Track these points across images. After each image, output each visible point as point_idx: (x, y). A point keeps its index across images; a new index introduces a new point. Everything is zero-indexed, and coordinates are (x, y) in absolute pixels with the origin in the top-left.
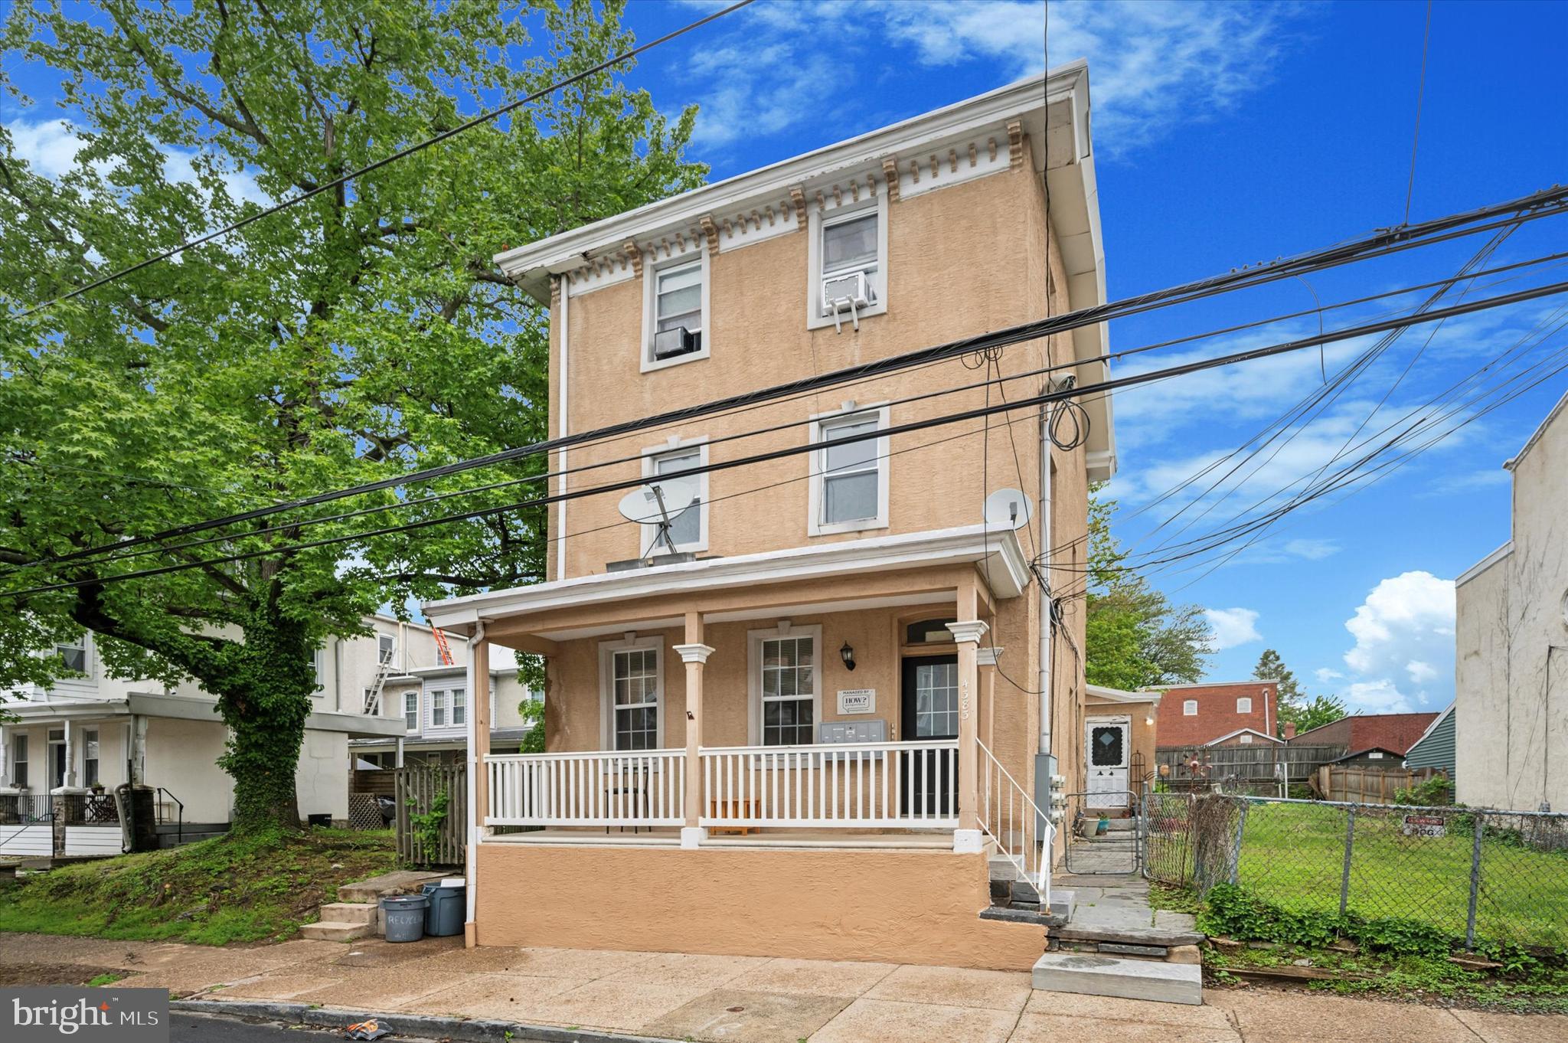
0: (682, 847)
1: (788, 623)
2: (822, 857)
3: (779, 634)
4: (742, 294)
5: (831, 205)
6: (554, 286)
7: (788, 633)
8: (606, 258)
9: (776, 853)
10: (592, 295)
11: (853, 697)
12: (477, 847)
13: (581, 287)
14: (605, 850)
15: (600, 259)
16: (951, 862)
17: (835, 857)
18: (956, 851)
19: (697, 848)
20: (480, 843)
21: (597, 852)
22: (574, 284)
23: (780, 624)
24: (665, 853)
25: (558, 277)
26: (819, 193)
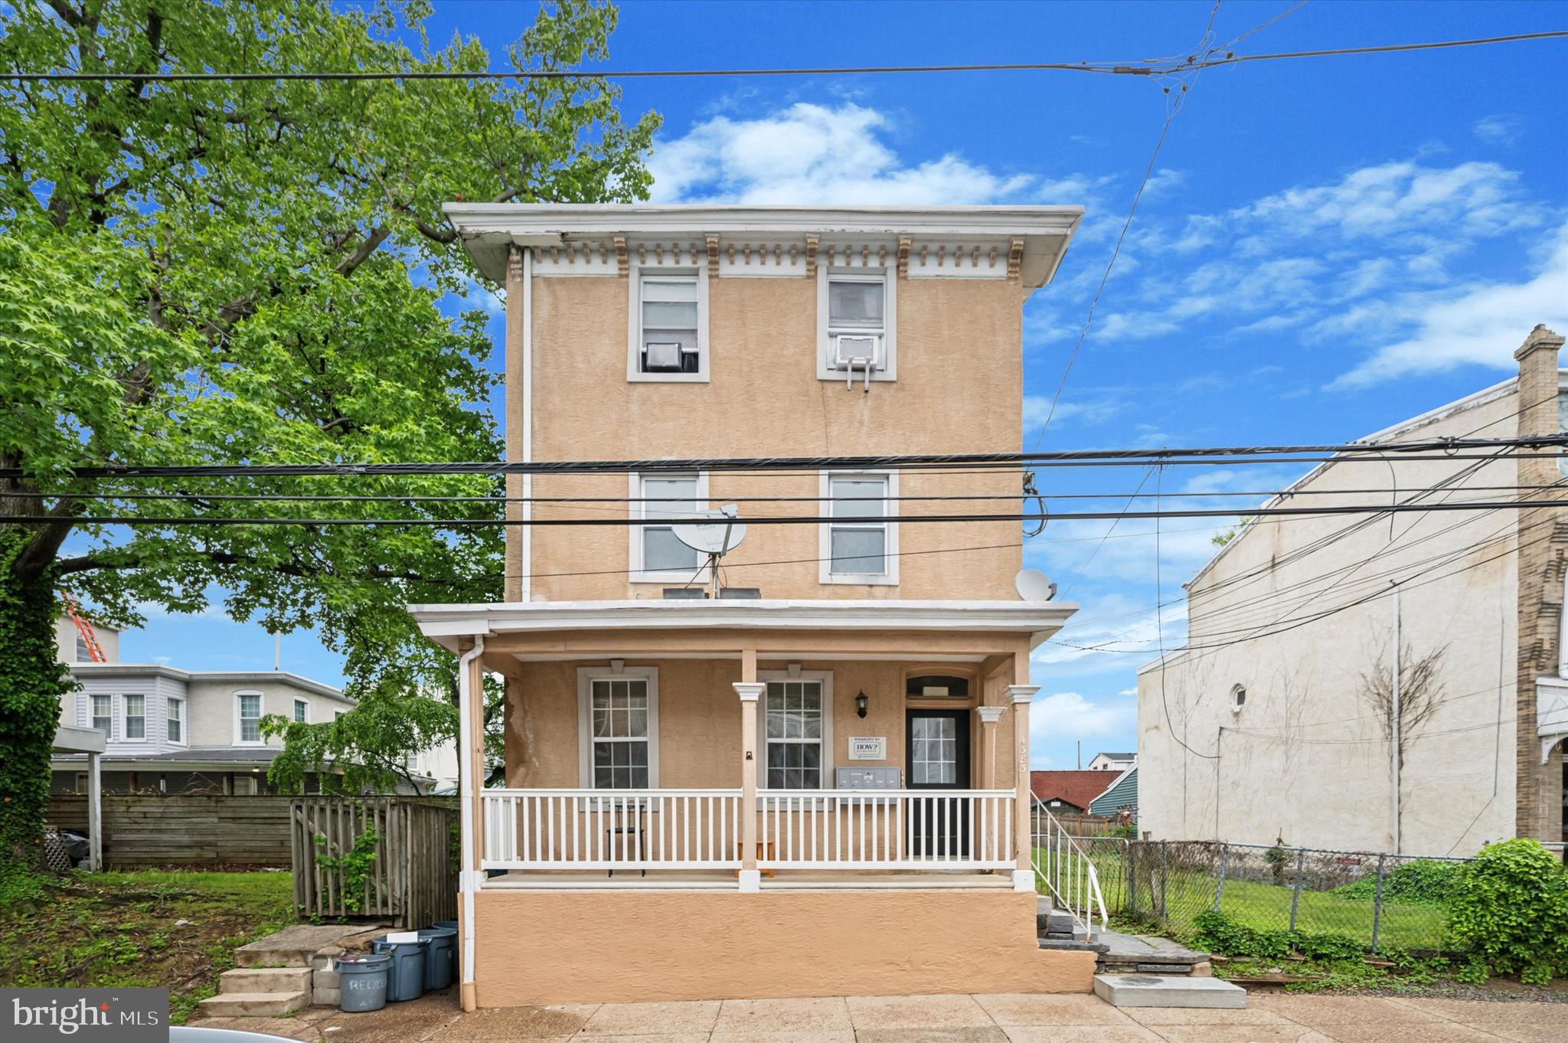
0: (740, 891)
1: (798, 667)
2: (894, 897)
3: (789, 676)
4: (744, 325)
5: (839, 262)
6: (515, 257)
7: (799, 677)
8: (585, 245)
9: (843, 894)
10: (562, 281)
11: (865, 743)
12: (476, 895)
13: (547, 268)
14: (648, 895)
15: (577, 244)
16: (1014, 899)
17: (905, 897)
18: (1017, 890)
19: (758, 891)
20: (479, 890)
21: (639, 898)
22: (539, 262)
23: (790, 667)
24: (722, 897)
25: (521, 250)
26: (832, 247)
